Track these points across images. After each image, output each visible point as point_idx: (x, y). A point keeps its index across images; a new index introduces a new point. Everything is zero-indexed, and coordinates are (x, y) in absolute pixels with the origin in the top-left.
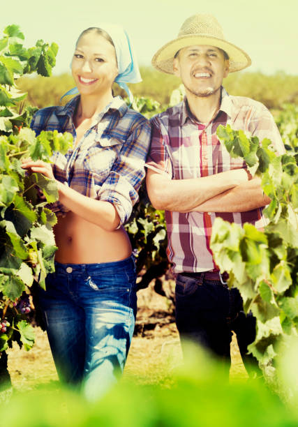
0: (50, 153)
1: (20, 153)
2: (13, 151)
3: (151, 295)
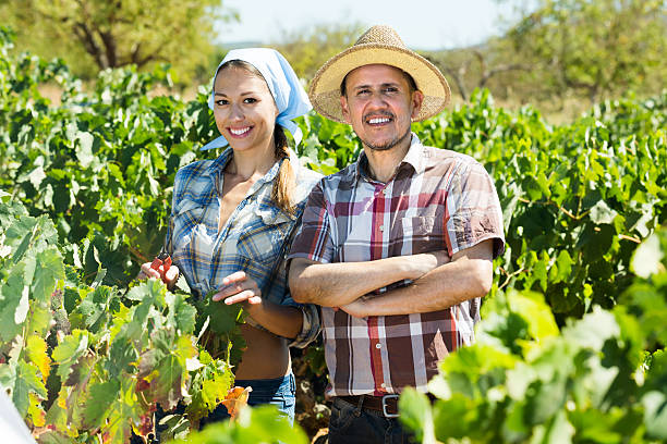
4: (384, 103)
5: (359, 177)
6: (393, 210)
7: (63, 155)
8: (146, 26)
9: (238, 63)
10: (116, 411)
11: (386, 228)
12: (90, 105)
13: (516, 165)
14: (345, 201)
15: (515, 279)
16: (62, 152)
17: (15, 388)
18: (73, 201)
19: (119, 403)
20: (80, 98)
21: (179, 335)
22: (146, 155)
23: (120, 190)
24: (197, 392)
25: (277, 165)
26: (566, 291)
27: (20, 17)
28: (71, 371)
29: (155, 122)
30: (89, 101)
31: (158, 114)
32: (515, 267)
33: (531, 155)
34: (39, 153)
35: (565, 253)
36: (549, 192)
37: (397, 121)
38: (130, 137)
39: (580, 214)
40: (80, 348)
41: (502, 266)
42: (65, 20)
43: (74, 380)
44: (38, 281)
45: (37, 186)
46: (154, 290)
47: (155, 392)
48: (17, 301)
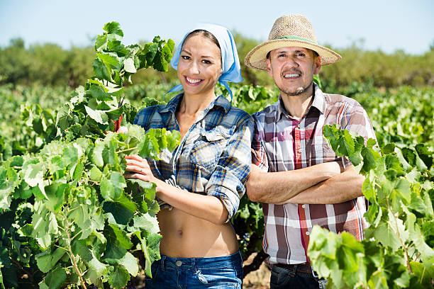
0: (158, 150)
1: (129, 149)
2: (123, 147)
3: (265, 272)
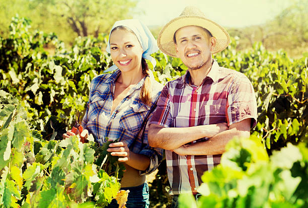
4: (195, 45)
5: (185, 83)
6: (201, 101)
7: (47, 77)
8: (101, 18)
9: (121, 27)
10: (55, 205)
11: (197, 110)
12: (68, 54)
13: (270, 77)
14: (178, 95)
15: (270, 134)
16: (47, 76)
17: (4, 194)
18: (52, 100)
19: (56, 201)
20: (63, 51)
21: (86, 164)
22: (87, 76)
23: (75, 94)
24: (102, 193)
25: (143, 80)
26: (297, 139)
27: (42, 15)
28: (32, 184)
29: (92, 60)
30: (67, 52)
31: (94, 56)
32: (271, 127)
33: (278, 72)
34: (36, 76)
35: (295, 120)
36: (287, 90)
37: (202, 54)
38: (80, 68)
39: (303, 100)
40: (36, 173)
41: (264, 127)
42: (63, 16)
43: (33, 189)
44: (15, 138)
45: (34, 93)
46: (73, 142)
47: (74, 194)
48: (5, 148)
